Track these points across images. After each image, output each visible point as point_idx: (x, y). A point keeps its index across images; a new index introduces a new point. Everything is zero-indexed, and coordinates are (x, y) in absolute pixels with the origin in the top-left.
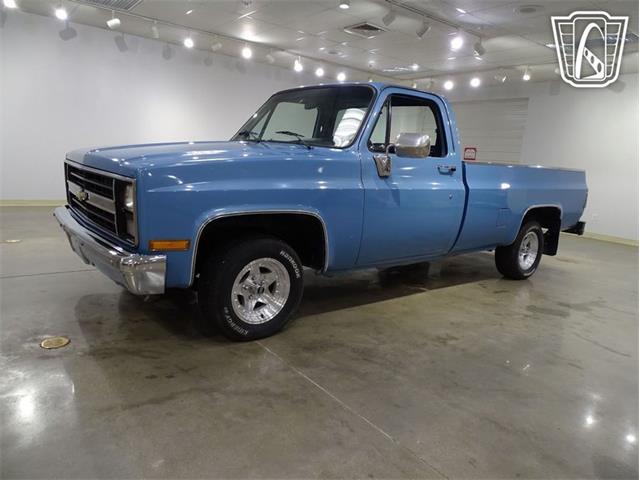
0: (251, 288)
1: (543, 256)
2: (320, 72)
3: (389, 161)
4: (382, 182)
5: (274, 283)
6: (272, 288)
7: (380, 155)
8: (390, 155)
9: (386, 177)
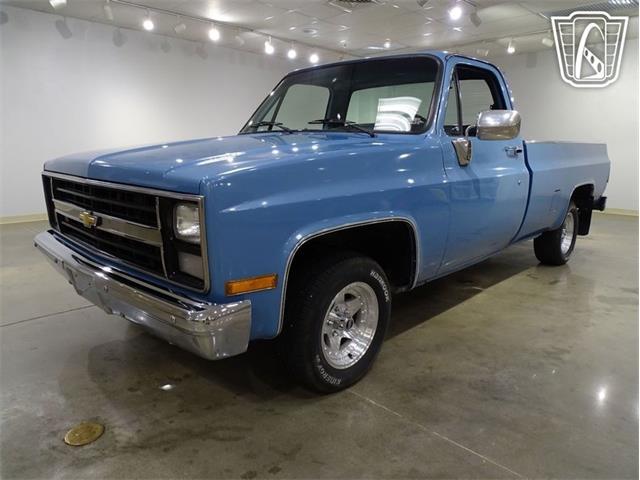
0: (335, 322)
1: (578, 236)
2: (292, 54)
3: (470, 145)
4: (463, 171)
5: (359, 311)
6: (356, 317)
7: (461, 139)
8: (470, 138)
9: (466, 165)
